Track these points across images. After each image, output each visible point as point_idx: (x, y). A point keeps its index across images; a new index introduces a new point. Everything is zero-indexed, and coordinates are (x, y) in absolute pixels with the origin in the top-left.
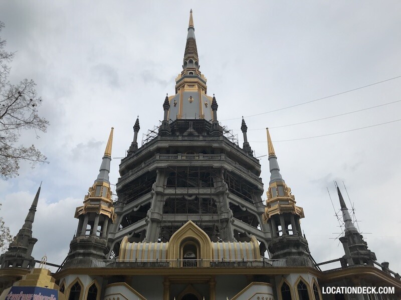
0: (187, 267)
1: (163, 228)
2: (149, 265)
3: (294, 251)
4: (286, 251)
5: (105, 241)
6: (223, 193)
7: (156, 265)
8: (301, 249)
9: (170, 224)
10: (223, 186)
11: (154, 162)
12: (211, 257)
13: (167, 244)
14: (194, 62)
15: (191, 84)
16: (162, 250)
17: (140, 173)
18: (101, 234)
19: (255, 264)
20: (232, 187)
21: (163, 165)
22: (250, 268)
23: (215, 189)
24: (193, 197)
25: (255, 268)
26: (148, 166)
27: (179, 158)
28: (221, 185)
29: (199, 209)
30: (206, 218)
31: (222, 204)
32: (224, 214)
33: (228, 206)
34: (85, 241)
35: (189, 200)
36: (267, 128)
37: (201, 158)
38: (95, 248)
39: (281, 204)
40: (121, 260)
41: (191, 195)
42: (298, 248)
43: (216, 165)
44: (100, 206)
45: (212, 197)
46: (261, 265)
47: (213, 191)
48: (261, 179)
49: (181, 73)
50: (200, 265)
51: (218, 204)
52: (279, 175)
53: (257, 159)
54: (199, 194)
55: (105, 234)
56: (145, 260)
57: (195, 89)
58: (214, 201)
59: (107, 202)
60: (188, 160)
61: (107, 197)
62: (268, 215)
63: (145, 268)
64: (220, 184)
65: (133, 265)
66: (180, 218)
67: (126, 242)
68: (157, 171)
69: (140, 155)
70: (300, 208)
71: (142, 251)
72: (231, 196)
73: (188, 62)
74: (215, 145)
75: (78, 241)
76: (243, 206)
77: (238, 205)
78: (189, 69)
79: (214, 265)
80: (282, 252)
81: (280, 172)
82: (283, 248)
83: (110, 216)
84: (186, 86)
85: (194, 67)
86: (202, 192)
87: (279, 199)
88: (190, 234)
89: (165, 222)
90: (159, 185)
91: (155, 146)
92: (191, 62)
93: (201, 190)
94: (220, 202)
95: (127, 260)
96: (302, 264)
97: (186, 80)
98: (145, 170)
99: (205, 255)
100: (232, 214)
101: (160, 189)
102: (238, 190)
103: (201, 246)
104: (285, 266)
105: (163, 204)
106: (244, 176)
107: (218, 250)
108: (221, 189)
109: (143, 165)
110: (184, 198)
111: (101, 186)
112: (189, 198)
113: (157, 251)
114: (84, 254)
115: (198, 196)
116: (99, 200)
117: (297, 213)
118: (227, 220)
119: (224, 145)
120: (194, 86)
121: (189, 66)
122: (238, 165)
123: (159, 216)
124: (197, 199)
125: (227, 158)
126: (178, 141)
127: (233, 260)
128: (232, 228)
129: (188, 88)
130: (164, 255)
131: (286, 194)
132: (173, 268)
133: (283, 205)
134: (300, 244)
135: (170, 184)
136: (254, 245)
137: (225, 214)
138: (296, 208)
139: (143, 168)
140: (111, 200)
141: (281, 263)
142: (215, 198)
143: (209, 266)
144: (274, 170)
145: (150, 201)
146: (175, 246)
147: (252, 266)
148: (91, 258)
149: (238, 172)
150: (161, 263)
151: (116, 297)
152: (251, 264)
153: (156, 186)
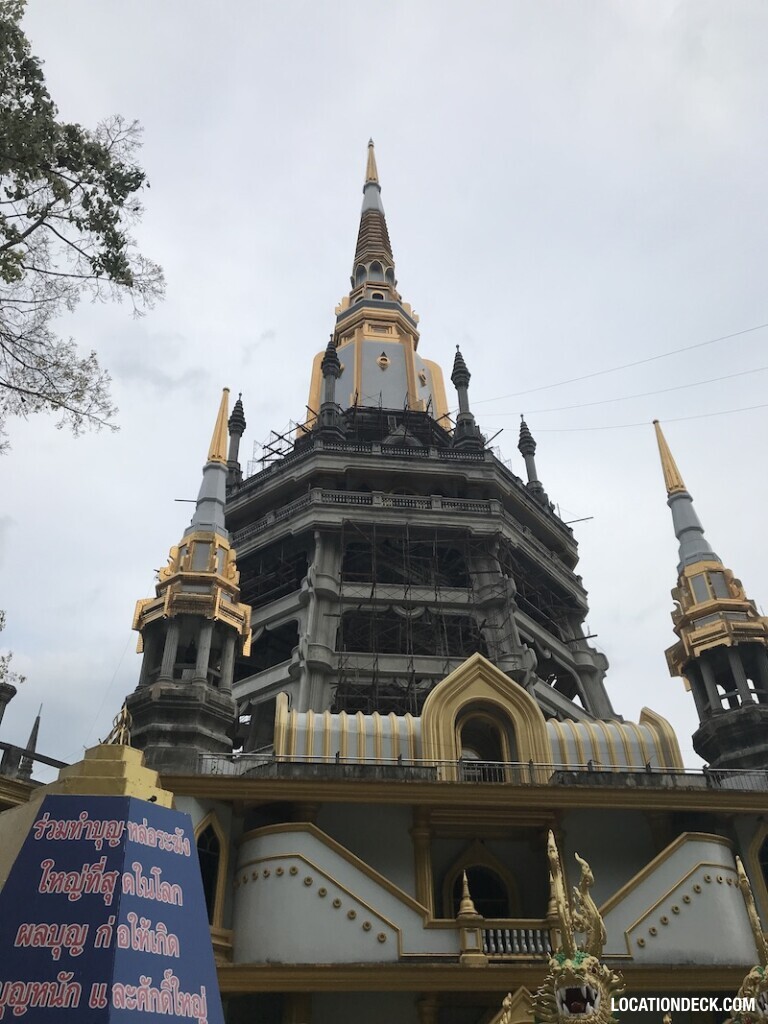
2: (377, 774)
6: (500, 605)
7: (400, 773)
10: (503, 584)
11: (306, 509)
14: (385, 269)
15: (381, 324)
16: (398, 736)
17: (263, 540)
21: (334, 518)
23: (479, 592)
24: (419, 611)
26: (287, 519)
27: (378, 502)
28: (493, 582)
31: (501, 633)
32: (510, 659)
33: (519, 639)
34: (177, 697)
35: (406, 620)
36: (655, 422)
37: (436, 506)
38: (206, 718)
39: (728, 620)
40: (282, 755)
41: (412, 605)
43: (479, 527)
44: (214, 598)
45: (467, 612)
47: (475, 599)
48: (579, 578)
49: (348, 296)
51: (487, 633)
53: (569, 525)
54: (435, 604)
57: (392, 337)
59: (229, 589)
60: (401, 511)
62: (691, 649)
64: (487, 579)
65: (332, 772)
68: (317, 536)
69: (258, 494)
71: (342, 734)
72: (519, 616)
73: (367, 267)
74: (474, 475)
75: (155, 696)
76: (545, 645)
77: (532, 641)
78: (371, 286)
81: (706, 536)
84: (366, 326)
85: (385, 282)
86: (443, 600)
87: (719, 607)
88: (481, 691)
90: (322, 571)
91: (307, 469)
92: (376, 268)
94: (494, 627)
97: (367, 310)
98: (280, 531)
100: (535, 658)
101: (327, 584)
103: (518, 726)
105: (335, 623)
106: (544, 564)
107: (561, 741)
108: (495, 592)
109: (270, 519)
110: (391, 614)
111: (210, 542)
112: (407, 614)
114: (175, 737)
115: (429, 609)
116: (213, 581)
119: (495, 477)
120: (387, 327)
121: (371, 277)
122: (528, 535)
123: (330, 655)
124: (427, 617)
125: (506, 512)
126: (371, 456)
129: (373, 333)
131: (735, 594)
133: (736, 621)
135: (352, 572)
139: (272, 527)
142: (480, 619)
144: (691, 531)
145: (298, 616)
146: (441, 722)
148: (196, 747)
149: (530, 552)
150: (412, 770)
151: (286, 865)
152: (674, 780)
153: (317, 576)
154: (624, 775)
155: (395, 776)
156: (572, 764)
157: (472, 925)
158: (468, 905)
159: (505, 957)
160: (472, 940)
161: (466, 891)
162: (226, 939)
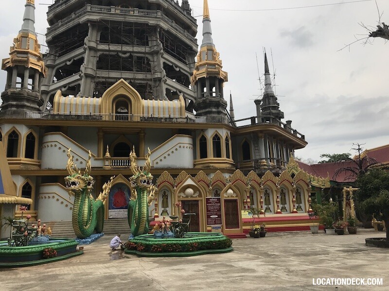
0: (118, 121)
1: (97, 84)
2: (83, 118)
3: (214, 110)
4: (207, 110)
5: (38, 94)
6: (157, 53)
7: (90, 118)
8: (220, 109)
9: (104, 80)
11: (85, 13)
12: (142, 113)
13: (100, 100)
16: (95, 105)
17: (71, 25)
18: (33, 88)
19: (179, 120)
20: (167, 46)
21: (95, 17)
22: (175, 123)
23: (150, 47)
24: (128, 55)
25: (179, 123)
26: (78, 17)
27: (113, 11)
28: (157, 44)
29: (133, 67)
30: (140, 76)
31: (156, 63)
32: (157, 73)
33: (162, 66)
34: (16, 94)
35: (123, 58)
37: (136, 13)
38: (28, 100)
39: (208, 68)
40: (56, 113)
41: (125, 53)
42: (218, 108)
43: (152, 22)
44: (28, 59)
45: (147, 56)
46: (185, 121)
47: (147, 49)
48: (196, 40)
50: (131, 119)
51: (152, 63)
52: (210, 39)
53: (195, 18)
54: (133, 52)
55: (37, 88)
56: (79, 113)
58: (148, 60)
59: (36, 55)
60: (122, 15)
61: (35, 50)
62: (196, 77)
63: (79, 121)
64: (154, 43)
65: (68, 117)
66: (114, 74)
67: (60, 96)
68: (89, 25)
70: (225, 72)
71: (76, 104)
72: (166, 56)
75: (9, 93)
76: (177, 66)
77: (171, 65)
79: (144, 120)
80: (204, 111)
81: (212, 36)
82: (205, 108)
83: (40, 70)
86: (136, 51)
87: (207, 64)
88: (122, 92)
89: (99, 77)
90: (91, 39)
93: (135, 48)
94: (154, 61)
95: (61, 113)
96: (219, 121)
98: (76, 22)
99: (136, 111)
100: (165, 73)
101: (93, 44)
102: (172, 50)
103: (133, 103)
104: (205, 122)
106: (179, 35)
107: (148, 107)
108: (155, 48)
109: (73, 16)
110: (117, 55)
111: (27, 37)
112: (123, 56)
113: (91, 105)
114: (17, 106)
115: (132, 54)
116: (27, 53)
117: (222, 77)
118: (160, 80)
119: (160, 1)
122: (174, 24)
123: (93, 71)
124: (131, 57)
125: (163, 15)
127: (161, 116)
128: (164, 87)
130: (97, 110)
131: (214, 59)
132: (105, 121)
133: (210, 68)
134: (220, 104)
135: (103, 40)
136: (181, 104)
137: (159, 73)
138: (221, 72)
139: (74, 19)
140: (39, 53)
141: (202, 120)
142: (150, 57)
143: (139, 120)
144: (207, 34)
145: (83, 55)
146: (107, 101)
147: (177, 121)
148: (24, 110)
149: (173, 31)
150: (94, 117)
151: (53, 144)
152: (177, 120)
153: (89, 41)
154: (162, 118)
155: (88, 119)
156: (146, 115)
157: (107, 159)
158: (108, 154)
159: (117, 167)
160: (107, 163)
161: (108, 150)
162: (39, 163)
